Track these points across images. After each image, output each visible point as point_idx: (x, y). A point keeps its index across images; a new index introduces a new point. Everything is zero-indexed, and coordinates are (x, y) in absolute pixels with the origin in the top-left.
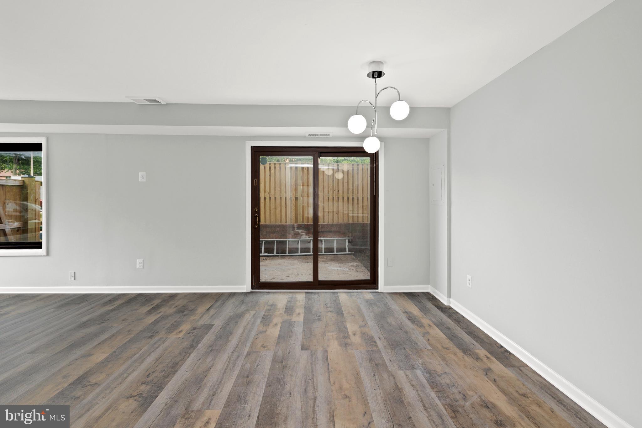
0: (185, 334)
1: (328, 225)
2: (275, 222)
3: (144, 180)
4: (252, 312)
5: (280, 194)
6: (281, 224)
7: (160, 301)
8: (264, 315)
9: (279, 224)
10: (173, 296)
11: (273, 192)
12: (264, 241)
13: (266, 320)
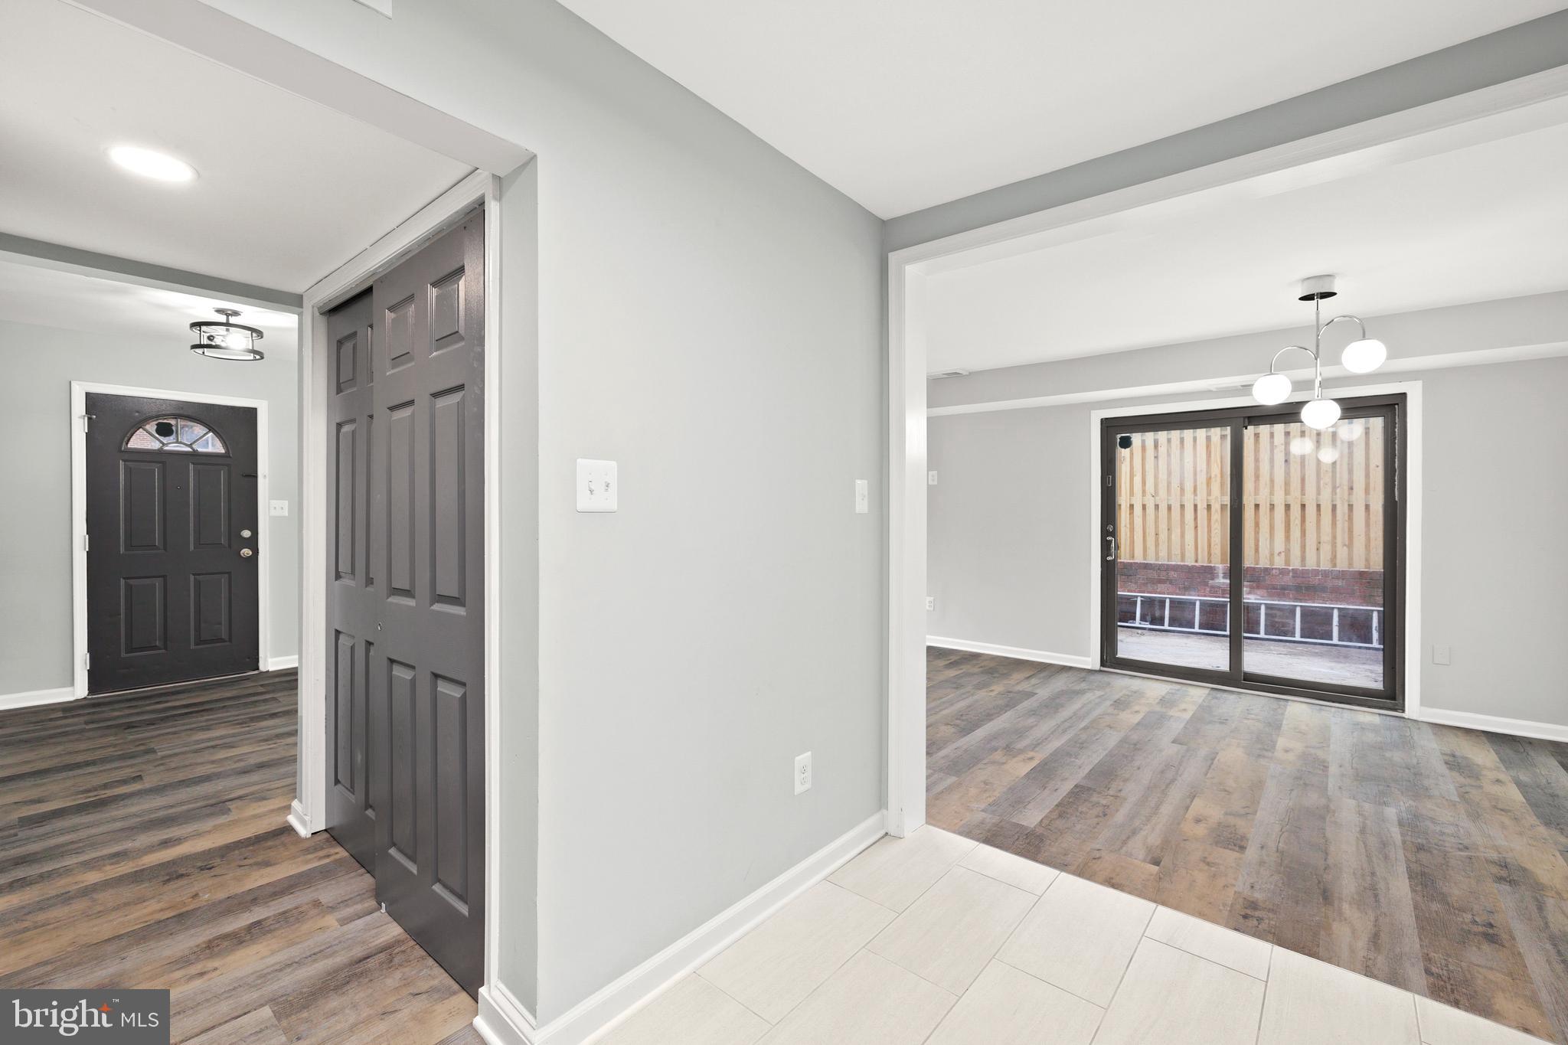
0: (998, 694)
1: (1316, 572)
2: (1169, 558)
3: (936, 483)
4: (1098, 693)
5: (1181, 499)
6: (1182, 564)
7: (958, 658)
8: (1119, 699)
9: (1179, 563)
10: (975, 656)
11: (1163, 493)
12: (1142, 597)
13: (1120, 704)
